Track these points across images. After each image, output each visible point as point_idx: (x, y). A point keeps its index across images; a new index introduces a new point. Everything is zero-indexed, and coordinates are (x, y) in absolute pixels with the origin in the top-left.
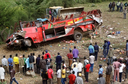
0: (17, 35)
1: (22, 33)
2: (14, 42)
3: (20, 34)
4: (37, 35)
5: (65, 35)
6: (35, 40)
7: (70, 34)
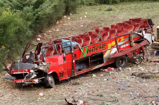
0: (37, 69)
1: (45, 66)
2: (32, 81)
3: (41, 68)
4: (65, 68)
5: (103, 64)
6: (61, 76)
7: (109, 62)
